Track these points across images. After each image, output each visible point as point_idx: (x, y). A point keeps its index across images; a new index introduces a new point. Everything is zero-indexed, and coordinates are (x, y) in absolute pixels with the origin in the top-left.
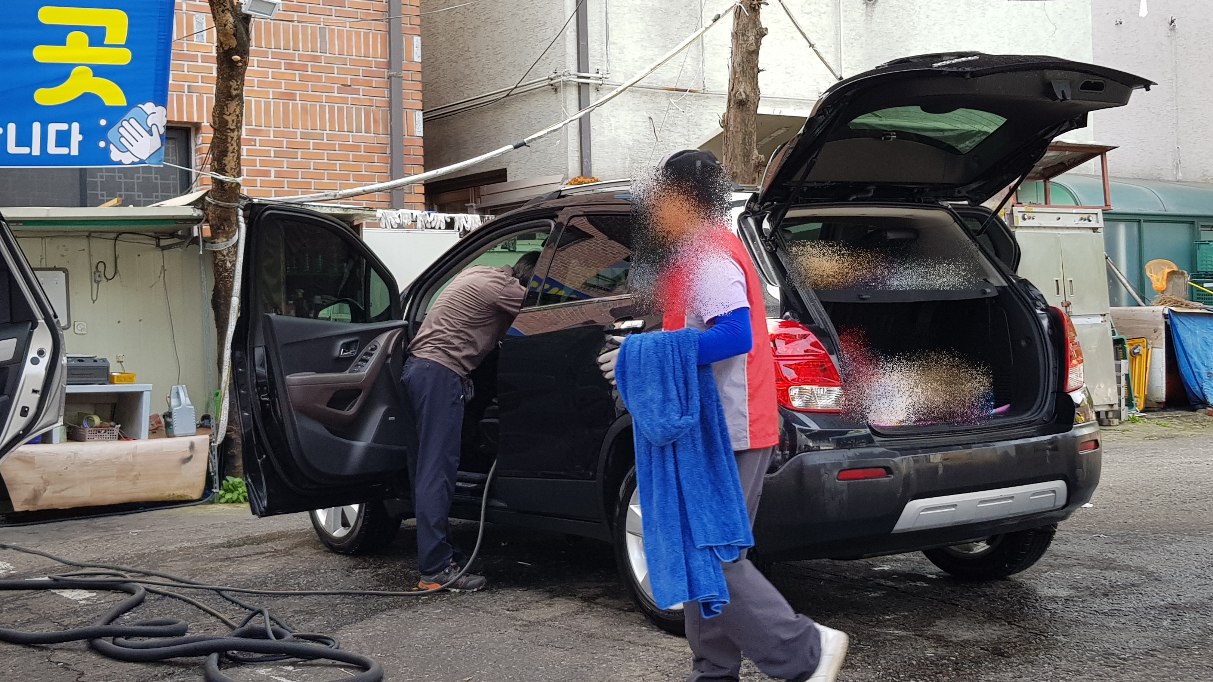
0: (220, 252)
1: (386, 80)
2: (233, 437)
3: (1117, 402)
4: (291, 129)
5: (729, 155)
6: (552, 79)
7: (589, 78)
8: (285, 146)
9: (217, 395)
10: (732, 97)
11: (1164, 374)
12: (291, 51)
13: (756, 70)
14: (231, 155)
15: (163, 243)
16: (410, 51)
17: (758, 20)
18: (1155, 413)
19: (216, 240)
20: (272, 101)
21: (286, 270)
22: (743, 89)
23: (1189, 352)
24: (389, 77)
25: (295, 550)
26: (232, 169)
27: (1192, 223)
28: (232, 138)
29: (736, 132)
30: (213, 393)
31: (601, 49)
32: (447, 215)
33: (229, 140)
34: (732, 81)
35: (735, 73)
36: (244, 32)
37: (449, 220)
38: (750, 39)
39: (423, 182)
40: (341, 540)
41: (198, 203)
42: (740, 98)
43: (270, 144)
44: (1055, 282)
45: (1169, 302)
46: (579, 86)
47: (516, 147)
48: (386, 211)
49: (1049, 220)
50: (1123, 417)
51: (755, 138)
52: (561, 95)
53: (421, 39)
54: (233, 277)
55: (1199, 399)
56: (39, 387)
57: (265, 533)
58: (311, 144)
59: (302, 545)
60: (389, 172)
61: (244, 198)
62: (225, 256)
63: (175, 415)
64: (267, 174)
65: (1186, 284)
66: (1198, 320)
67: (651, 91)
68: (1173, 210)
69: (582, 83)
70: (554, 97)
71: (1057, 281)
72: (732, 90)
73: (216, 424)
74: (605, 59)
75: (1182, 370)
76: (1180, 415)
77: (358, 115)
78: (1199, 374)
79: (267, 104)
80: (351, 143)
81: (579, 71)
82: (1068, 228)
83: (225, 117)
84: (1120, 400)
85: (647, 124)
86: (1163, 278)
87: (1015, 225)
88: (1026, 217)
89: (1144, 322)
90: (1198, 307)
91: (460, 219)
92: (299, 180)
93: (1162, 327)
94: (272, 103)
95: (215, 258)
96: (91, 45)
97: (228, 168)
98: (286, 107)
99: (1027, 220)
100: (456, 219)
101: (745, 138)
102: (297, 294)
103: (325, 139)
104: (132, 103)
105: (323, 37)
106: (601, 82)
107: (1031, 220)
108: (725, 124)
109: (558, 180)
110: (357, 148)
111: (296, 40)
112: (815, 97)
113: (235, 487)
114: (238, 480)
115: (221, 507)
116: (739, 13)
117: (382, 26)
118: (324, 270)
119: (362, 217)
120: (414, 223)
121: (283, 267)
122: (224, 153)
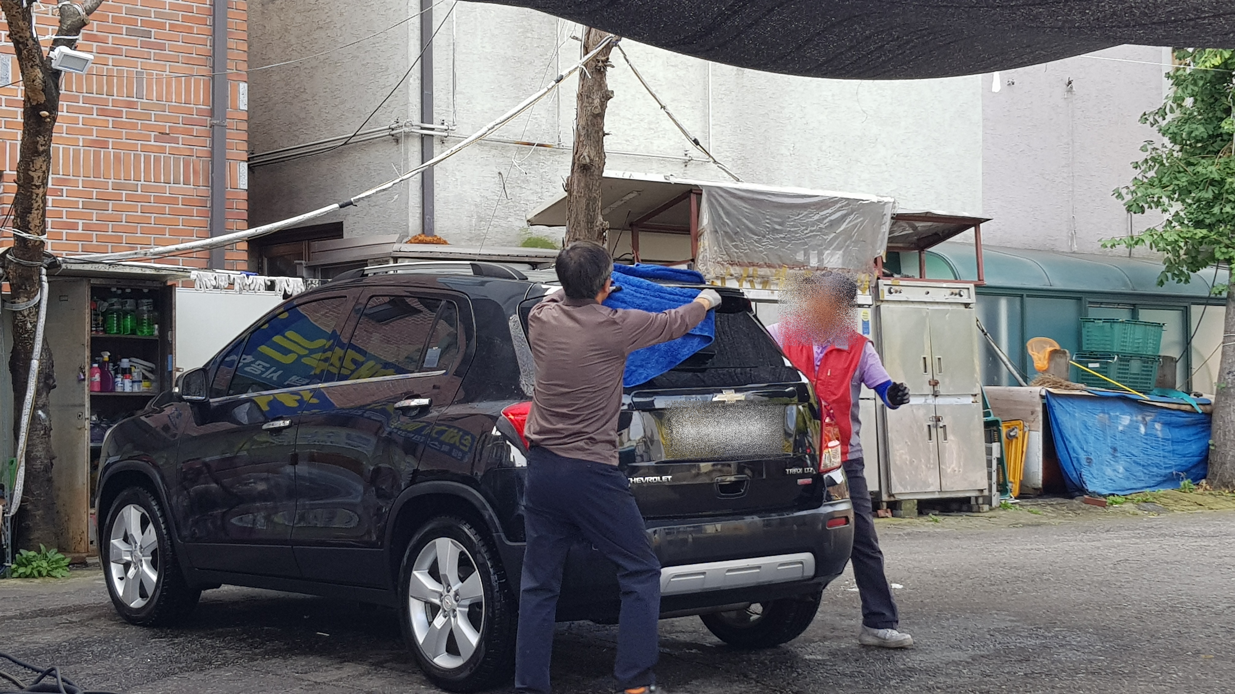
0: (20, 312)
1: (208, 128)
2: (29, 508)
3: (987, 487)
4: (102, 180)
5: (573, 220)
6: (393, 129)
7: (433, 129)
8: (94, 197)
9: (12, 462)
10: (576, 161)
11: (1041, 459)
12: (105, 96)
13: (601, 134)
14: (36, 212)
16: (236, 99)
17: (604, 83)
18: (1030, 500)
19: (17, 300)
20: (82, 149)
21: (92, 331)
22: (587, 153)
23: (1067, 435)
24: (212, 126)
25: (90, 622)
26: (36, 226)
27: (1079, 299)
28: (37, 195)
29: (579, 197)
30: (8, 460)
31: (448, 98)
32: (267, 278)
33: (34, 197)
34: (576, 144)
35: (579, 136)
36: (53, 88)
37: (269, 283)
38: (595, 102)
39: (246, 239)
40: (138, 610)
42: (584, 162)
43: (79, 194)
44: (922, 359)
45: (1048, 382)
46: (423, 137)
47: (341, 207)
48: (201, 272)
49: (918, 295)
50: (995, 503)
51: (600, 204)
52: (402, 146)
53: (248, 86)
54: (34, 339)
55: (1076, 486)
57: (59, 607)
58: (124, 195)
59: (98, 617)
60: (209, 226)
61: (50, 256)
62: (25, 317)
64: (74, 226)
65: (1068, 364)
66: (1077, 403)
67: (502, 144)
68: (1058, 285)
69: (425, 135)
70: (395, 148)
71: (925, 358)
72: (576, 153)
73: (11, 494)
74: (452, 110)
75: (1059, 454)
76: (1054, 503)
77: (176, 166)
78: (1078, 460)
79: (77, 153)
80: (168, 195)
81: (422, 122)
82: (938, 303)
83: (30, 173)
84: (990, 486)
85: (497, 179)
86: (1045, 357)
87: (881, 299)
88: (892, 290)
89: (1021, 403)
90: (1080, 389)
91: (281, 281)
92: (110, 233)
93: (1040, 409)
94: (82, 151)
95: (15, 318)
97: (31, 226)
98: (97, 155)
99: (894, 294)
100: (277, 282)
101: (588, 204)
102: (102, 357)
103: (139, 190)
105: (140, 82)
106: (446, 134)
107: (898, 294)
108: (568, 188)
109: (395, 238)
110: (174, 201)
111: (110, 85)
112: (681, 154)
113: (29, 561)
114: (32, 553)
115: (12, 582)
116: (583, 75)
117: (205, 70)
118: (133, 332)
119: (175, 277)
120: (232, 284)
121: (87, 327)
122: (28, 210)
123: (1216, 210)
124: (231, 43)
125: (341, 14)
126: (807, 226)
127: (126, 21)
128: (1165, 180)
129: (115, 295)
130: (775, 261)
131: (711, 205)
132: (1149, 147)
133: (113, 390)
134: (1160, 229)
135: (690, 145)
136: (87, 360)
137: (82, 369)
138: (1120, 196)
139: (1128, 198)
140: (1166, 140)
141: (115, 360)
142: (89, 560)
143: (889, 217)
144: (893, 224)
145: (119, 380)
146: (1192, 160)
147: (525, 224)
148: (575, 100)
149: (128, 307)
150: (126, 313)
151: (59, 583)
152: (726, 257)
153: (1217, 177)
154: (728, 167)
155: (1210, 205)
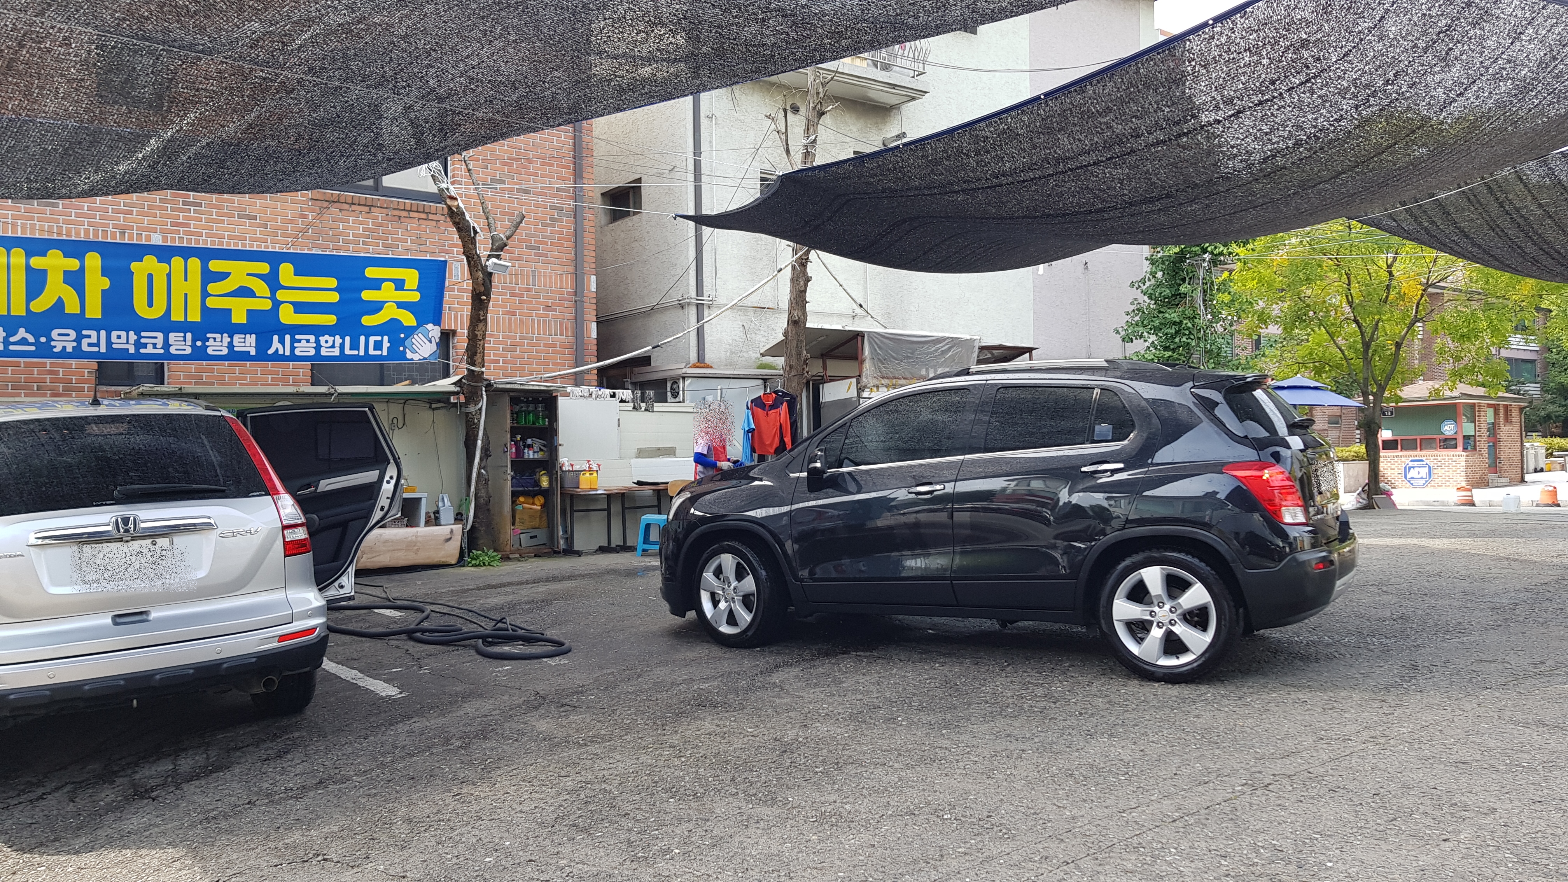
0: (471, 413)
1: (574, 302)
2: (476, 526)
4: (513, 334)
5: (788, 353)
6: (680, 301)
7: (704, 300)
8: (509, 344)
9: (467, 500)
10: (790, 318)
12: (514, 286)
13: (804, 302)
14: (479, 355)
15: (434, 406)
16: (589, 285)
17: (806, 272)
19: (468, 406)
20: (503, 317)
21: (511, 424)
22: (796, 313)
24: (576, 301)
26: (479, 363)
28: (480, 344)
29: (792, 339)
30: (465, 500)
31: (712, 282)
32: (610, 390)
33: (478, 345)
34: (790, 308)
35: (792, 303)
36: (488, 283)
37: (612, 394)
38: (801, 283)
39: (597, 368)
41: (457, 383)
42: (794, 319)
43: (500, 343)
46: (697, 305)
47: (653, 348)
48: (571, 388)
51: (804, 343)
52: (686, 310)
53: (596, 277)
54: (479, 428)
56: (390, 496)
57: (499, 583)
58: (526, 343)
60: (575, 361)
61: (487, 380)
62: (473, 416)
63: (441, 513)
64: (498, 362)
67: (747, 308)
69: (699, 304)
70: (682, 312)
72: (790, 314)
73: (467, 518)
74: (715, 288)
77: (556, 325)
80: (551, 342)
81: (697, 296)
85: (742, 329)
91: (619, 392)
95: (466, 416)
96: (396, 289)
97: (476, 363)
98: (510, 320)
100: (617, 393)
101: (797, 343)
102: (517, 438)
103: (535, 340)
104: (420, 325)
105: (534, 277)
106: (711, 304)
108: (785, 334)
109: (683, 365)
110: (554, 346)
111: (517, 280)
112: (850, 312)
113: (478, 557)
114: (479, 552)
115: (469, 569)
116: (794, 267)
117: (571, 269)
118: (534, 423)
119: (558, 391)
120: (591, 395)
121: (508, 421)
122: (475, 354)
123: (1177, 340)
124: (586, 252)
125: (648, 233)
126: (928, 354)
127: (525, 241)
128: (1145, 322)
129: (523, 402)
130: (908, 375)
131: (870, 343)
132: (1136, 302)
133: (523, 457)
134: (1143, 352)
135: (856, 307)
136: (509, 440)
137: (506, 445)
138: (1118, 332)
139: (1123, 333)
140: (1146, 298)
141: (523, 440)
142: (511, 556)
143: (977, 348)
144: (979, 352)
145: (526, 451)
146: (1162, 310)
147: (759, 355)
148: (789, 281)
149: (530, 409)
150: (529, 413)
151: (496, 569)
152: (879, 374)
153: (1177, 320)
154: (879, 318)
155: (1173, 337)
